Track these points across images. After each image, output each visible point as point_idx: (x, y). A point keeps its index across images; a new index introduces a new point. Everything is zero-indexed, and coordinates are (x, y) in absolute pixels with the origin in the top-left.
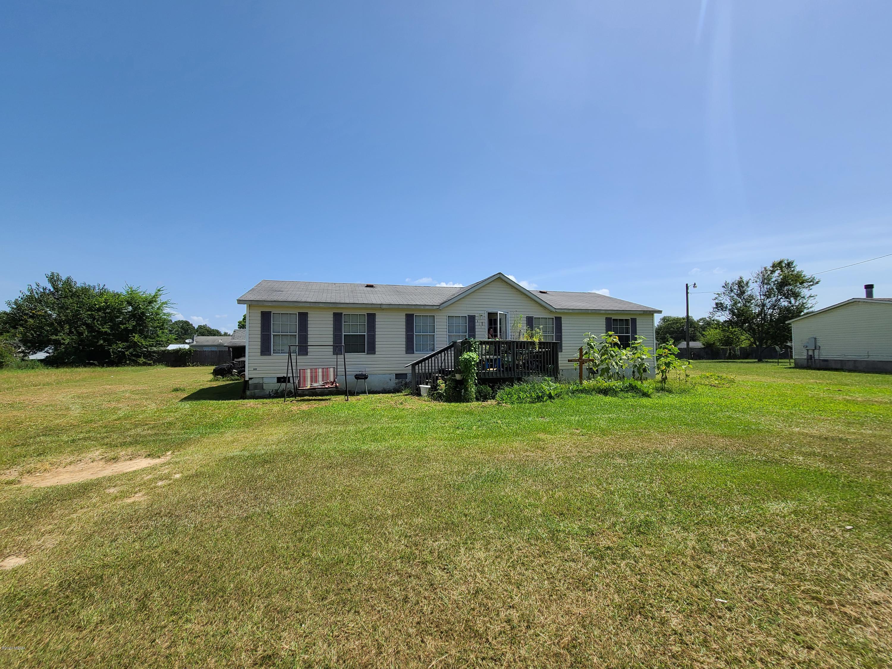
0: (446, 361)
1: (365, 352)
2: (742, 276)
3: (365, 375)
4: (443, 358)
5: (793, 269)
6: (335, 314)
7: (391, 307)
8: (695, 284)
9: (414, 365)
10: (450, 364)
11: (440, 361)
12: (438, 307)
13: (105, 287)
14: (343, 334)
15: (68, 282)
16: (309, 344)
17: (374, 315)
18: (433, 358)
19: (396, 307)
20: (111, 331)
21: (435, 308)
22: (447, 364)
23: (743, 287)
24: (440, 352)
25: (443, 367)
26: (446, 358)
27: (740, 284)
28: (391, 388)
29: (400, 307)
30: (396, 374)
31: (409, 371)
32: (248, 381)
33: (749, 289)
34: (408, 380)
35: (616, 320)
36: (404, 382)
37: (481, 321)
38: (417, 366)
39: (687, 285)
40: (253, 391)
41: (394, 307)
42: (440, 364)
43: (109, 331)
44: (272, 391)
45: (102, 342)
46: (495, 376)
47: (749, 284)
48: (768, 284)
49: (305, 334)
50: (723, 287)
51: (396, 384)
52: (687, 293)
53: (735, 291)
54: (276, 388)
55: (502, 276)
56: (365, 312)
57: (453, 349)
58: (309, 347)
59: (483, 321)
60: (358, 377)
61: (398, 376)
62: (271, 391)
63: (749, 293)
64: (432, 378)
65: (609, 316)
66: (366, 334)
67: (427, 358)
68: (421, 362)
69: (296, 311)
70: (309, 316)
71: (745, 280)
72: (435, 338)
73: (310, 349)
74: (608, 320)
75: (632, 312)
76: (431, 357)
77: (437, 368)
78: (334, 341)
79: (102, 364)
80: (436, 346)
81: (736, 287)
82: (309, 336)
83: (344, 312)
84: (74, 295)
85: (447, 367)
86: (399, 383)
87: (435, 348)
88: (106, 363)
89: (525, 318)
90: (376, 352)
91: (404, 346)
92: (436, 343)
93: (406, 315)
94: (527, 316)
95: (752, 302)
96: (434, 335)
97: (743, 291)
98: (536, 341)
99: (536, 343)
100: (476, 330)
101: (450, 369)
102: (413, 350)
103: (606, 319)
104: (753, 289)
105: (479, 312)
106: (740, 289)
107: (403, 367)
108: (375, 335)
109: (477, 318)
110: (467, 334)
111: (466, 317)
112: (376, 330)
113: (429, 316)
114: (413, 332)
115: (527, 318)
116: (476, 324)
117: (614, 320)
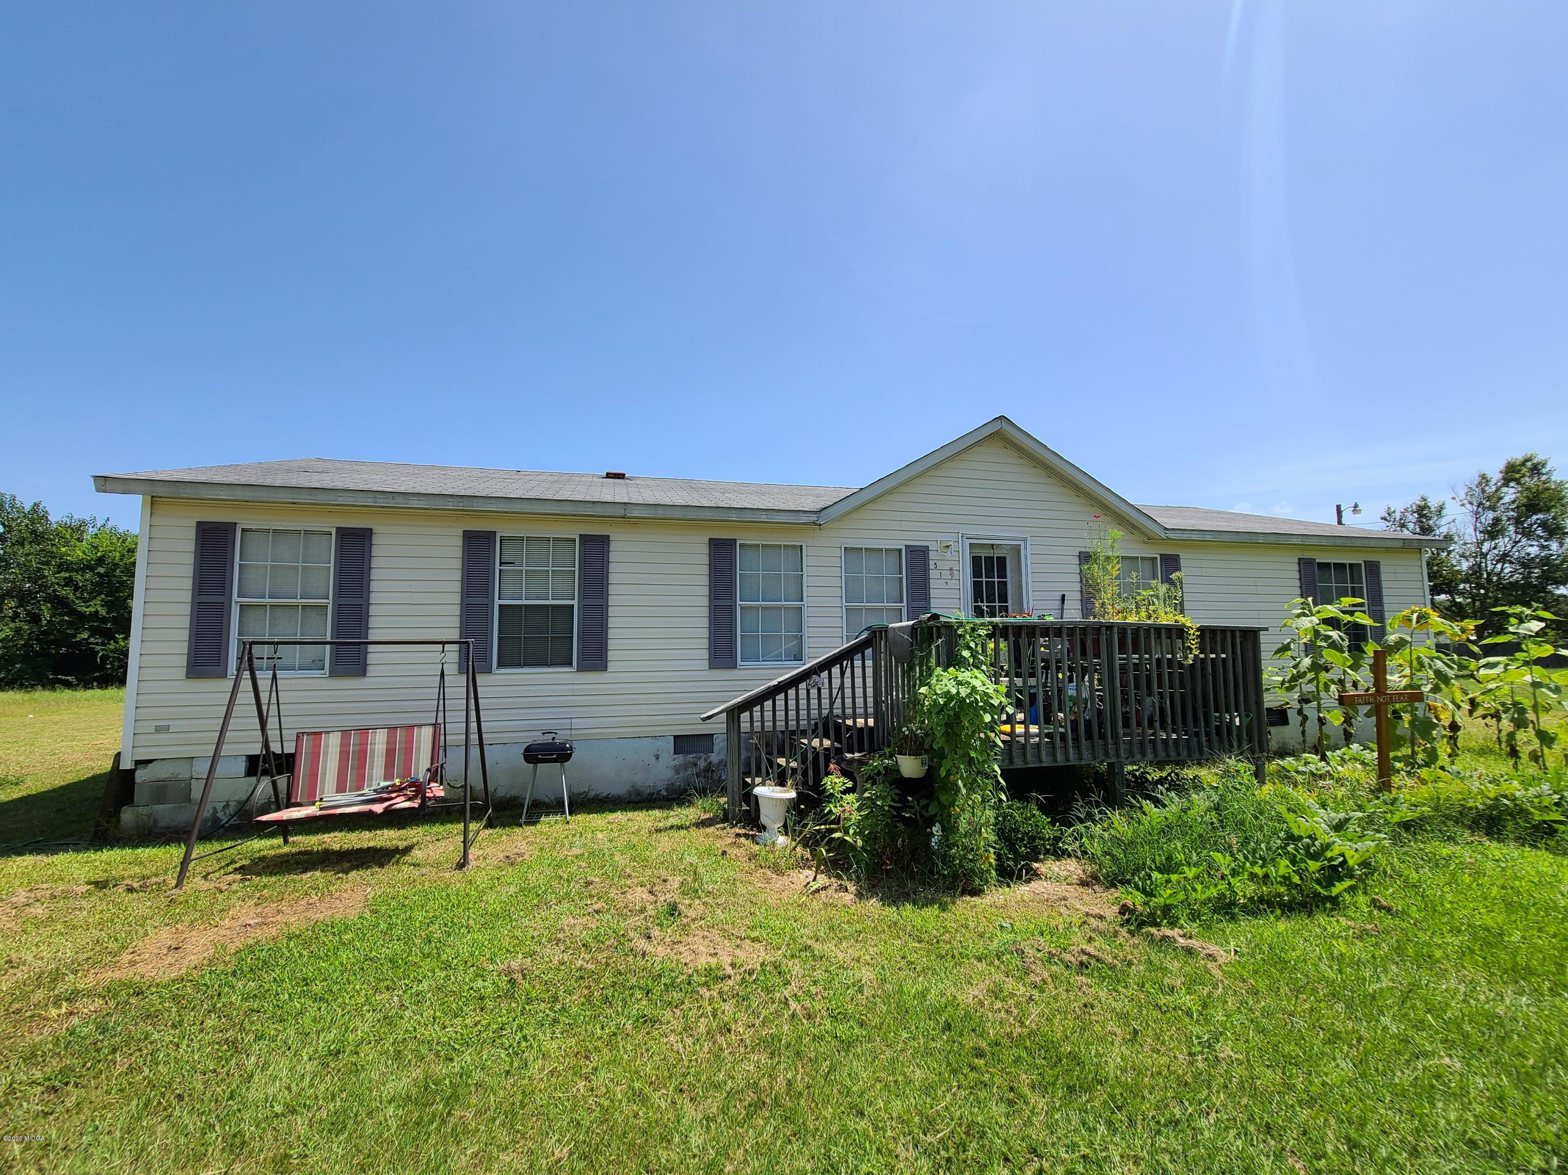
0: (848, 692)
1: (570, 664)
2: (1428, 495)
3: (562, 747)
4: (836, 683)
5: (1544, 478)
6: (469, 537)
7: (660, 513)
8: (1356, 506)
9: (734, 713)
10: (859, 701)
11: (825, 692)
12: (813, 518)
13: (110, 524)
14: (497, 602)
15: (37, 515)
16: (373, 636)
17: (604, 540)
18: (802, 686)
19: (678, 514)
20: (108, 613)
21: (804, 519)
22: (848, 701)
23: (1429, 518)
24: (827, 665)
25: (837, 711)
26: (847, 682)
27: (1422, 511)
28: (661, 786)
29: (692, 514)
30: (675, 737)
31: (719, 727)
32: (131, 772)
33: (1443, 521)
34: (715, 758)
35: (1324, 566)
36: (702, 764)
37: (948, 564)
38: (745, 716)
39: (1338, 507)
40: (145, 810)
41: (669, 513)
42: (825, 702)
43: (103, 612)
44: (227, 806)
45: (85, 635)
46: (1046, 761)
47: (1444, 512)
48: (1493, 508)
49: (357, 601)
50: (1385, 519)
51: (677, 769)
53: (1411, 526)
54: (243, 796)
55: (1005, 426)
56: (574, 531)
57: (869, 652)
58: (371, 648)
59: (954, 565)
60: (534, 754)
61: (682, 743)
62: (220, 806)
63: (1444, 530)
64: (799, 757)
65: (1307, 555)
66: (575, 603)
67: (783, 688)
68: (759, 699)
69: (331, 524)
70: (376, 539)
71: (1433, 503)
72: (805, 620)
73: (375, 655)
74: (1305, 565)
75: (1372, 543)
76: (794, 682)
77: (814, 713)
78: (465, 629)
79: (86, 683)
80: (807, 642)
81: (1412, 518)
82: (373, 610)
83: (503, 530)
84: (37, 537)
85: (849, 711)
86: (685, 766)
87: (806, 651)
88: (95, 679)
89: (1077, 558)
90: (609, 664)
91: (705, 643)
92: (806, 632)
93: (710, 539)
94: (1083, 550)
95: (1451, 548)
96: (800, 609)
97: (1430, 527)
98: (1189, 625)
99: (1191, 632)
100: (933, 593)
101: (860, 722)
102: (733, 656)
103: (1299, 564)
104: (1454, 521)
105: (941, 537)
106: (1422, 522)
107: (697, 716)
108: (608, 606)
109: (932, 555)
110: (905, 604)
111: (900, 551)
112: (612, 589)
113: (785, 546)
114: (732, 597)
115: (1082, 557)
116: (933, 574)
117: (1320, 565)
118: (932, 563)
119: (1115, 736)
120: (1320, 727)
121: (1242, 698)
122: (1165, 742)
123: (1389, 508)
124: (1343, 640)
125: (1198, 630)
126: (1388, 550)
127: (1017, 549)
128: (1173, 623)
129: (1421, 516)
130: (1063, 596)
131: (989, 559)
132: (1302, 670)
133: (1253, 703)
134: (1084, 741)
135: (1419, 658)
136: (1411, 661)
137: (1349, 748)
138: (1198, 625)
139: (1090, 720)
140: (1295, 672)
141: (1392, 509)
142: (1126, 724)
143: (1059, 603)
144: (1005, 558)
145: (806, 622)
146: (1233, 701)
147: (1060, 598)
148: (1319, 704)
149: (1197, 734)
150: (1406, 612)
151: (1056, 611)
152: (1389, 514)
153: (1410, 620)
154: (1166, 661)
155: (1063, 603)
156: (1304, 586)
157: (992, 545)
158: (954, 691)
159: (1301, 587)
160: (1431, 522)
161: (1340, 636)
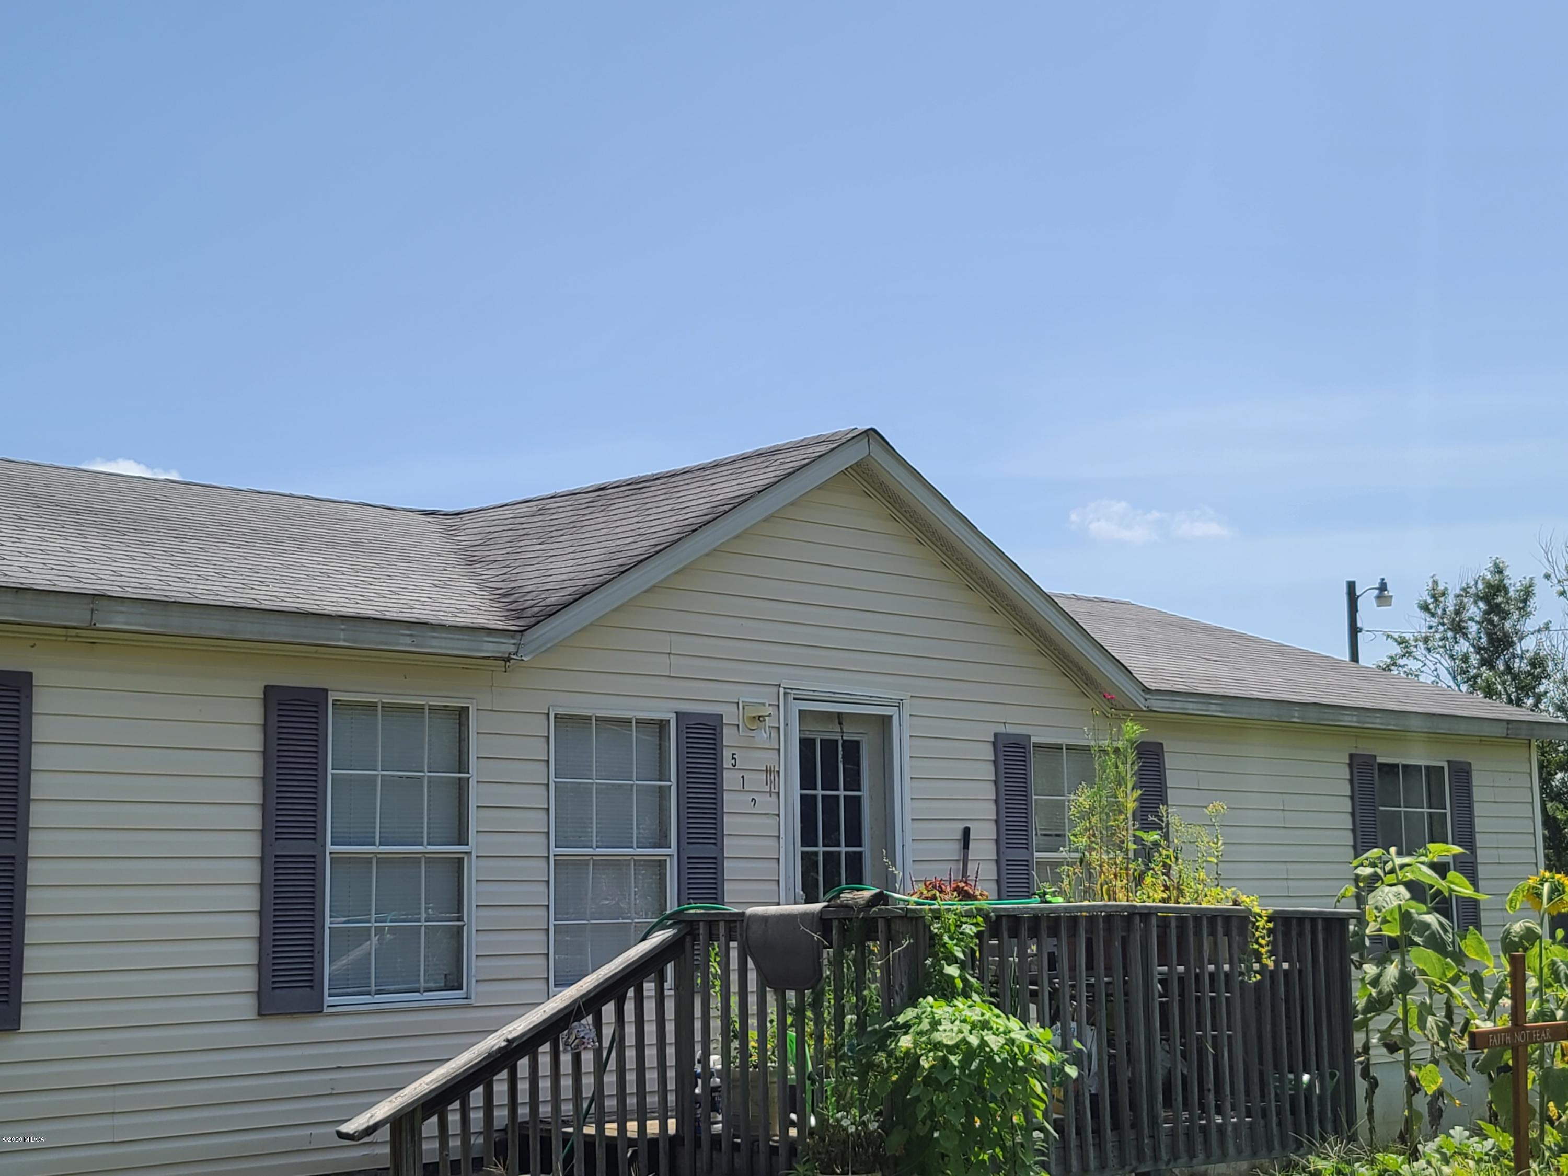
2: (1506, 559)
7: (175, 623)
8: (1383, 587)
17: (21, 685)
18: (546, 1047)
19: (215, 625)
23: (1505, 615)
27: (1494, 596)
33: (1530, 625)
35: (1388, 771)
39: (1351, 586)
47: (1532, 603)
50: (1425, 608)
52: (1354, 630)
53: (1473, 628)
55: (876, 451)
59: (770, 761)
63: (1528, 645)
65: (1365, 748)
67: (513, 1053)
71: (1515, 580)
72: (470, 890)
74: (1360, 769)
76: (536, 1039)
77: (566, 1109)
81: (1475, 610)
87: (472, 967)
89: (990, 748)
90: (25, 1012)
91: (248, 953)
92: (474, 917)
93: (267, 689)
94: (1001, 729)
95: (1542, 689)
96: (458, 863)
97: (1506, 635)
98: (1257, 910)
99: (1261, 923)
100: (730, 824)
101: (653, 1127)
102: (312, 980)
103: (1351, 765)
104: (1547, 627)
105: (747, 695)
106: (1491, 622)
107: (332, 1129)
108: (25, 859)
109: (729, 737)
110: (673, 850)
111: (662, 725)
112: (38, 815)
113: (432, 709)
114: (314, 832)
115: (1000, 746)
116: (730, 779)
117: (1382, 766)
118: (727, 754)
119: (1154, 1122)
120: (1410, 1097)
121: (1325, 1043)
122: (1221, 1129)
123: (1435, 583)
124: (1446, 931)
125: (1270, 919)
126: (1483, 741)
127: (885, 722)
128: (1228, 905)
129: (1494, 608)
130: (967, 831)
131: (829, 746)
132: (1386, 989)
133: (1340, 1051)
134: (1109, 1131)
135: (1553, 963)
136: (1541, 969)
137: (1450, 1135)
138: (1270, 911)
139: (1096, 1095)
140: (1374, 992)
141: (1441, 587)
142: (1168, 1102)
143: (956, 847)
144: (857, 743)
145: (473, 894)
146: (1313, 1050)
147: (959, 835)
148: (1407, 1055)
149: (1264, 1114)
150: (1532, 881)
151: (953, 866)
152: (1434, 596)
153: (1539, 895)
154: (1222, 977)
155: (966, 846)
156: (1358, 811)
157: (840, 715)
158: (974, 1041)
159: (1353, 814)
160: (1508, 625)
161: (1441, 924)
